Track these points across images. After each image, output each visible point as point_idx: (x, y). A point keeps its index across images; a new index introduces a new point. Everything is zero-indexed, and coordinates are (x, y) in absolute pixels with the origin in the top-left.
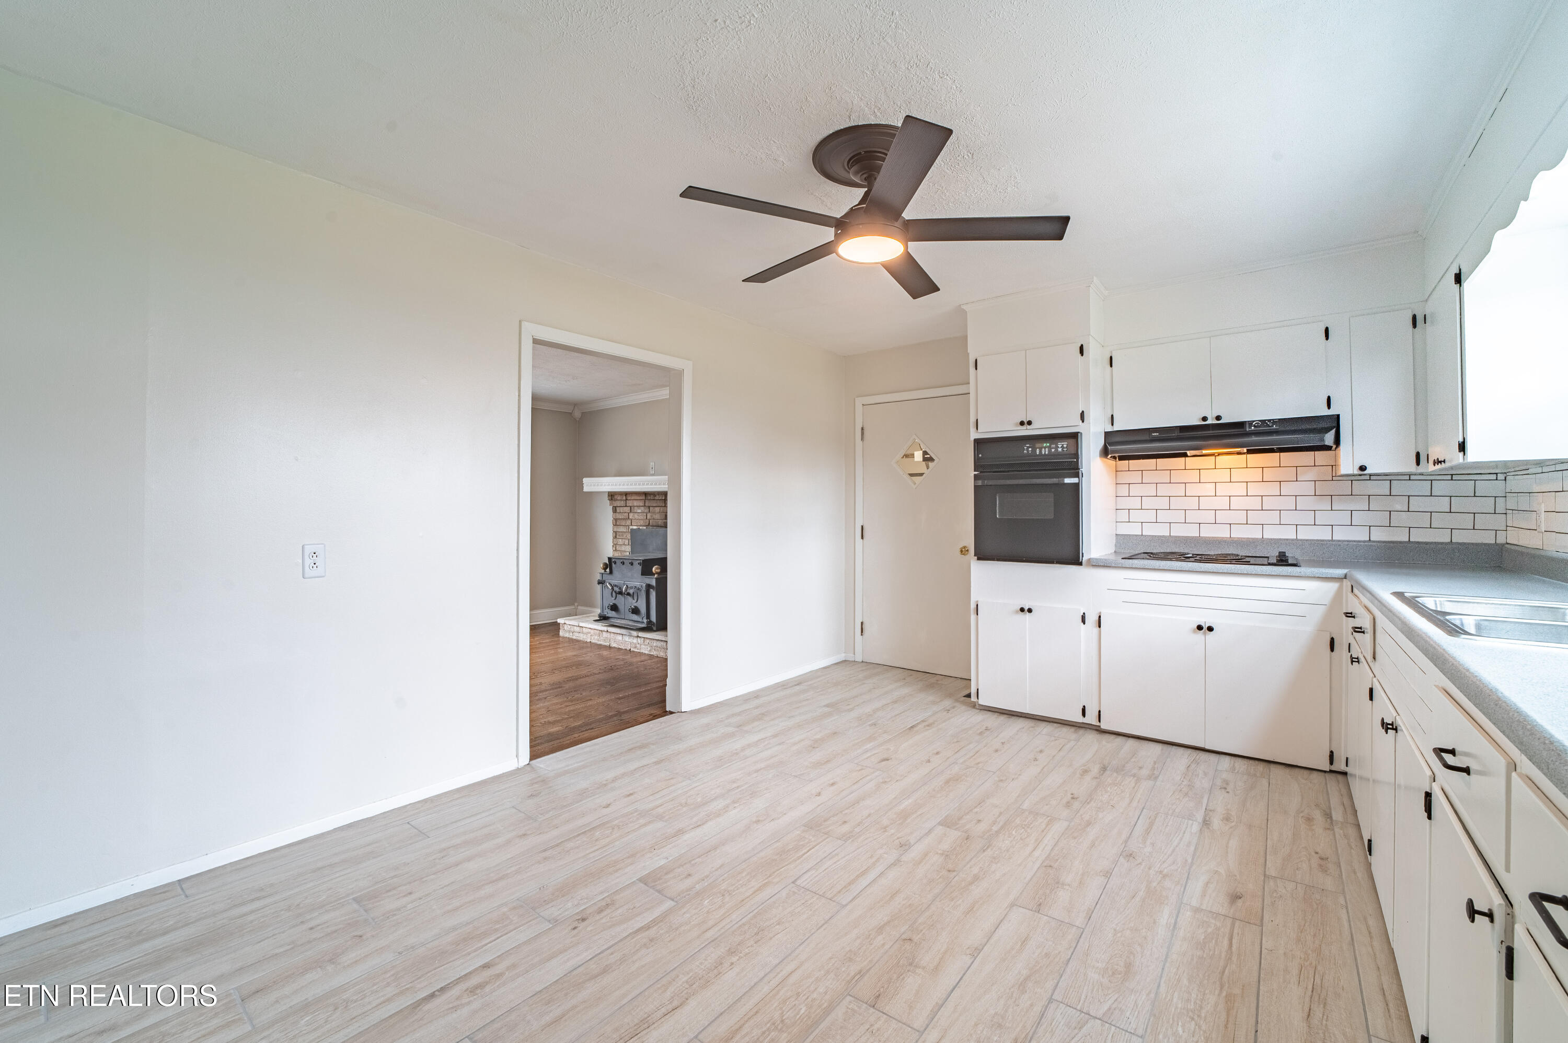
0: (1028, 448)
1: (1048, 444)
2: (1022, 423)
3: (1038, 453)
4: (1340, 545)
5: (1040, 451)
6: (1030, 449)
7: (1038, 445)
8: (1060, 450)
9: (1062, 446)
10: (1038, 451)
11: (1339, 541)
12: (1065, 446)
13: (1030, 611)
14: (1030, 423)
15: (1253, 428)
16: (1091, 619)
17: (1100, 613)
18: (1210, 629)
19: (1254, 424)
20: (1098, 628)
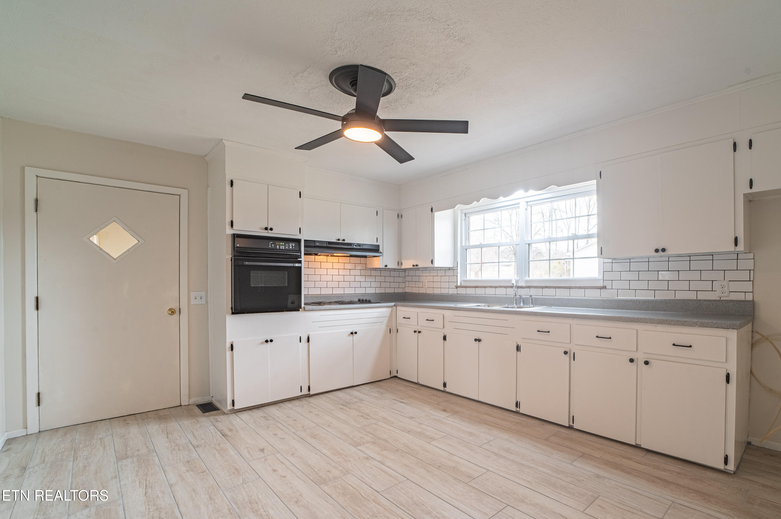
0: (272, 244)
1: (283, 244)
2: (266, 229)
3: (278, 248)
4: (369, 295)
5: (279, 247)
6: (273, 245)
7: (277, 243)
8: (291, 247)
9: (292, 246)
10: (278, 247)
11: (368, 293)
12: (294, 246)
13: (271, 341)
14: (271, 229)
15: (355, 246)
16: (304, 339)
17: (309, 335)
18: (356, 333)
19: (355, 245)
20: (307, 343)
